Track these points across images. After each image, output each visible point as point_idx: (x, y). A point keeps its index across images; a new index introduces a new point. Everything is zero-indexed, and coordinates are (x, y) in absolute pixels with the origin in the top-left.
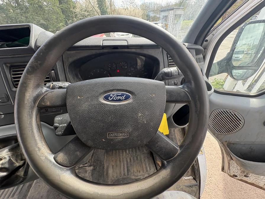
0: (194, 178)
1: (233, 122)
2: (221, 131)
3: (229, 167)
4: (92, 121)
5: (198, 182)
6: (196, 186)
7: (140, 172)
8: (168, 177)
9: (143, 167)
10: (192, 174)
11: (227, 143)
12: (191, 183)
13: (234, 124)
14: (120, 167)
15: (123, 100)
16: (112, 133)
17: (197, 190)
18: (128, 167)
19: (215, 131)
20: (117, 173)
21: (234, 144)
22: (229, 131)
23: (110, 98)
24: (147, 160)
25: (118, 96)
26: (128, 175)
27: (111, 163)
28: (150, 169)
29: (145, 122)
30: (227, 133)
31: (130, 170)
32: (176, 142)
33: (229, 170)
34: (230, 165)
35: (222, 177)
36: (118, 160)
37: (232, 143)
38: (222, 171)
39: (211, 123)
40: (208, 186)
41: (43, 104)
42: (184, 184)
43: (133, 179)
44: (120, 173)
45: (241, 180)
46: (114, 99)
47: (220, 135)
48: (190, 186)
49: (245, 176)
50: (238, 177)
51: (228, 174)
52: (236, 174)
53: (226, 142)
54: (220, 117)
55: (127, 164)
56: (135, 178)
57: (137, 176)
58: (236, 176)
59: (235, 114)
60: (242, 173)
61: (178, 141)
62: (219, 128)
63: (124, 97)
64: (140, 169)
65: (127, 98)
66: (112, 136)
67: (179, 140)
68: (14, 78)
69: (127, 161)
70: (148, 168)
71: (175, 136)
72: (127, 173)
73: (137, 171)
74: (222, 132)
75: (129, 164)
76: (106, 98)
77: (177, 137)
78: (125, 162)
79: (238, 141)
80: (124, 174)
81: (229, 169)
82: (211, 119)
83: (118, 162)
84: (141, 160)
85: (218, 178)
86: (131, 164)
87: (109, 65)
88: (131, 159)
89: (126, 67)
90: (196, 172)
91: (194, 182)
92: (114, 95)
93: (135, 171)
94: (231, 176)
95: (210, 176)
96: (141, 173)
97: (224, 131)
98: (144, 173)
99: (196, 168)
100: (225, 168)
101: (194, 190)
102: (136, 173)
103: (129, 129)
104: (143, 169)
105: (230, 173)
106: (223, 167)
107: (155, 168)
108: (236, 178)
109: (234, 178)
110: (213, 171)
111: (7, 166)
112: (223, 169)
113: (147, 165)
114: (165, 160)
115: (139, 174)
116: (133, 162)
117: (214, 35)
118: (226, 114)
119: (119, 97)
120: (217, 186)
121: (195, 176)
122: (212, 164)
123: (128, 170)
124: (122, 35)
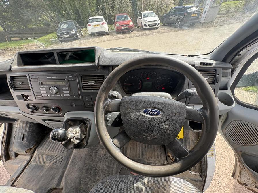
0: (200, 175)
1: (252, 136)
2: (238, 141)
3: (240, 175)
4: (135, 125)
5: (204, 179)
6: (201, 182)
7: (152, 157)
8: (178, 168)
9: (155, 155)
10: (199, 171)
11: (241, 153)
12: (197, 178)
13: (253, 137)
14: (136, 150)
15: (155, 115)
16: (146, 134)
17: (201, 185)
18: (142, 152)
19: (231, 140)
20: (133, 154)
21: (249, 155)
22: (246, 142)
23: (147, 112)
24: (159, 150)
25: (152, 111)
26: (142, 158)
27: (129, 145)
28: (161, 157)
29: (168, 131)
30: (243, 144)
31: (144, 155)
32: (188, 141)
33: (239, 178)
34: (242, 174)
35: (232, 182)
36: (135, 144)
37: (248, 155)
38: (232, 177)
39: (228, 131)
40: (215, 186)
41: (108, 109)
42: (189, 177)
43: (146, 162)
44: (136, 155)
45: (251, 190)
46: (150, 113)
47: (235, 144)
48: (195, 180)
49: (256, 187)
50: (249, 186)
51: (238, 181)
52: (246, 183)
53: (241, 151)
54: (239, 128)
55: (142, 150)
56: (147, 161)
57: (149, 161)
58: (246, 185)
59: (256, 129)
60: (253, 183)
61: (190, 141)
62: (236, 137)
63: (156, 113)
64: (152, 156)
65: (158, 113)
66: (146, 136)
67: (192, 140)
68: (84, 84)
69: (142, 147)
70: (160, 157)
71: (189, 136)
72: (141, 157)
73: (150, 157)
74: (239, 143)
75: (144, 149)
76: (145, 112)
77: (190, 137)
78: (141, 148)
79: (254, 153)
80: (139, 157)
81: (240, 176)
82: (229, 128)
83: (135, 146)
84: (154, 148)
85: (227, 182)
86: (146, 150)
87: (142, 74)
88: (145, 146)
89: (155, 76)
90: (204, 170)
91: (199, 178)
92: (150, 110)
93: (148, 156)
94: (240, 183)
95: (218, 178)
96: (153, 159)
97: (240, 142)
98: (155, 160)
99: (204, 167)
100: (236, 174)
101: (199, 184)
102: (149, 158)
103: (157, 134)
104: (155, 156)
105: (240, 180)
106: (234, 173)
107: (166, 158)
108: (246, 186)
109: (244, 186)
110: (223, 175)
111: (79, 137)
112: (233, 175)
113: (159, 154)
114: (178, 158)
115: (151, 160)
116: (147, 149)
117: (249, 50)
118: (246, 126)
119: (153, 113)
120: (224, 189)
121: (202, 173)
122: (223, 167)
123: (142, 154)
124: (149, 21)
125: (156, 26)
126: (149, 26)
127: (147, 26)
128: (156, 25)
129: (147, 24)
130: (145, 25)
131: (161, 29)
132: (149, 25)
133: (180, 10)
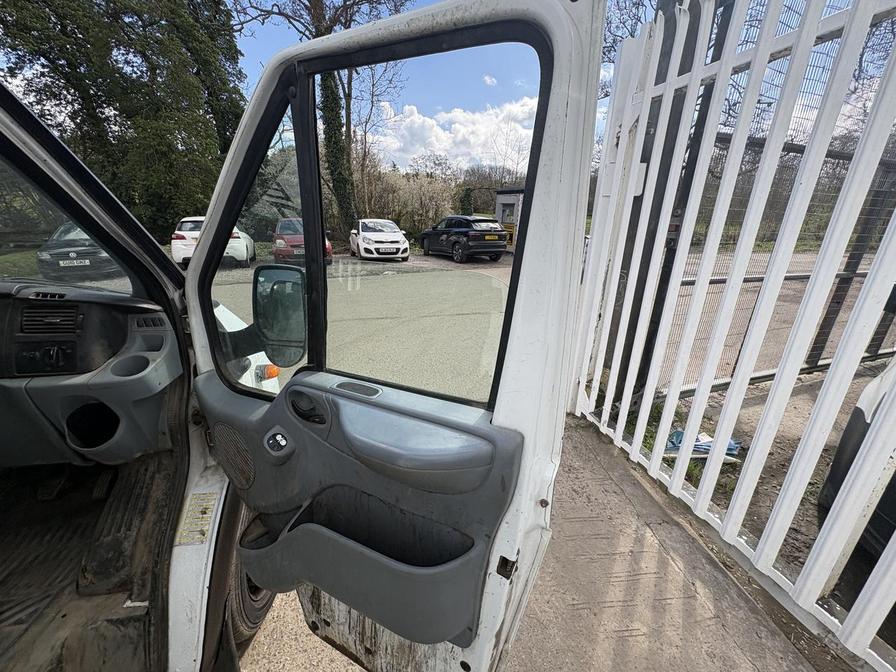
5: (154, 613)
12: (132, 614)
42: (109, 617)
47: (243, 492)
48: (121, 622)
53: (255, 509)
61: (150, 504)
91: (140, 613)
101: (132, 635)
124: (376, 242)
125: (399, 255)
126: (379, 253)
127: (372, 253)
128: (397, 253)
129: (372, 247)
130: (367, 251)
131: (413, 262)
132: (377, 250)
133: (460, 223)
